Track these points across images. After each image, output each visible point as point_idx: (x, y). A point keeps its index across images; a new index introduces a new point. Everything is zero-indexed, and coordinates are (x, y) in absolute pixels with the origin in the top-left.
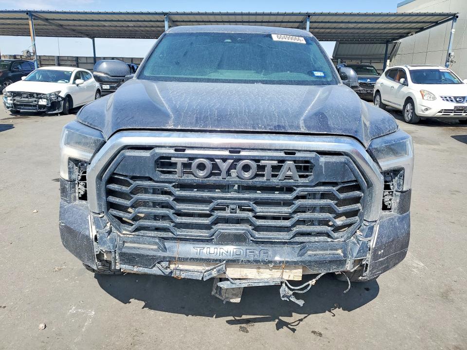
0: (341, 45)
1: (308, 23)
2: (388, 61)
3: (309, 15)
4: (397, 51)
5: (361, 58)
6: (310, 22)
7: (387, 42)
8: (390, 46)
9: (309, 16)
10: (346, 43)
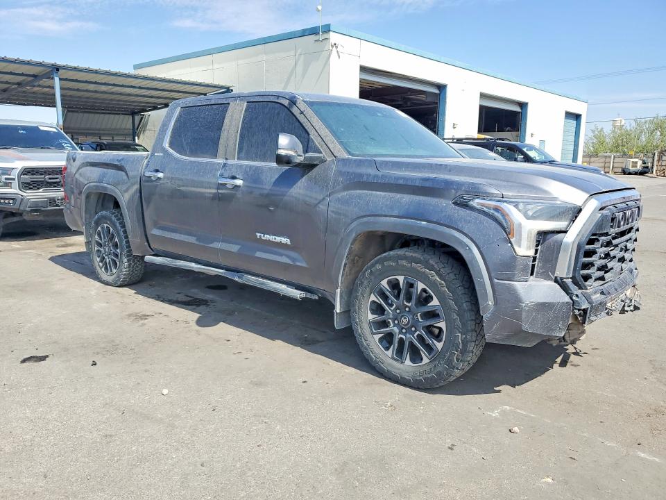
0: (69, 114)
1: (57, 80)
2: (136, 138)
3: (57, 68)
4: (146, 125)
5: (98, 134)
6: (60, 79)
7: (133, 114)
8: (137, 118)
9: (58, 70)
10: (77, 112)
